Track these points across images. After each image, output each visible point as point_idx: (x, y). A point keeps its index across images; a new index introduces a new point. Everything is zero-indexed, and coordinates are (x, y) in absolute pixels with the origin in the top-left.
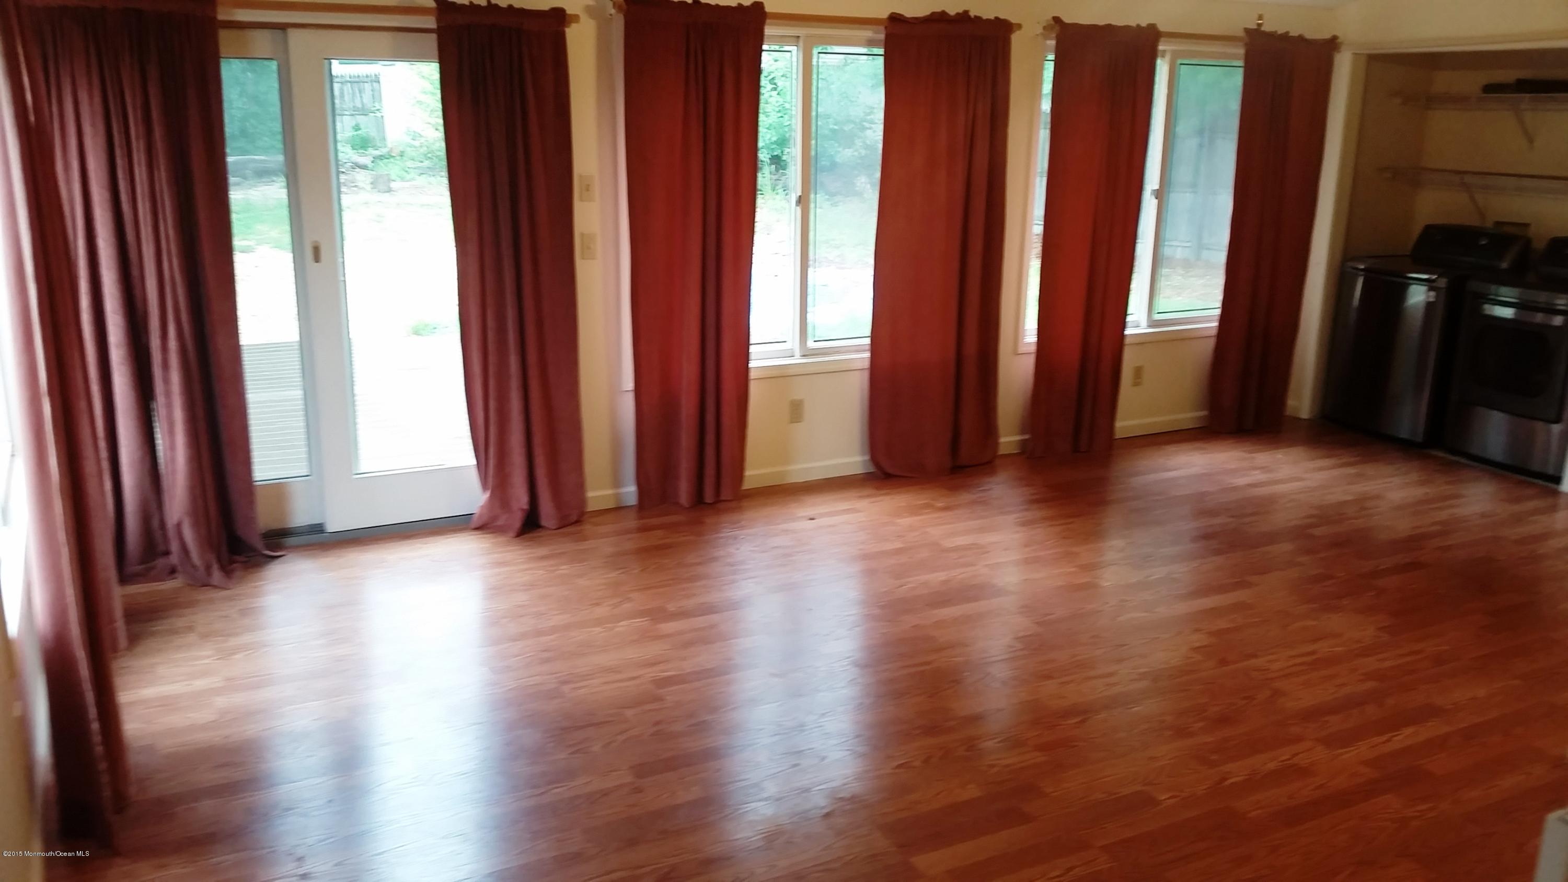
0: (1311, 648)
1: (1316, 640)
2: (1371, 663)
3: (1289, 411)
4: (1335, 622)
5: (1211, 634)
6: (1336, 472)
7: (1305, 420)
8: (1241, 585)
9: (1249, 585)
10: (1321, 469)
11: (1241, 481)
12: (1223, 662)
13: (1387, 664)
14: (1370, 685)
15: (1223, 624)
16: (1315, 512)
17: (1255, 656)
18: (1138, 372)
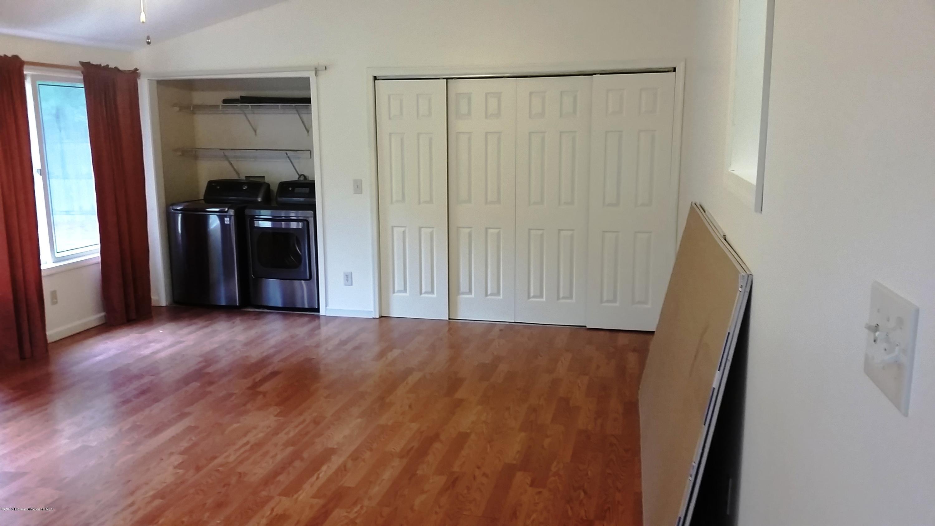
0: (245, 440)
1: (245, 435)
2: (283, 437)
3: (154, 303)
4: (248, 420)
5: (182, 453)
6: (200, 333)
7: (164, 307)
8: (183, 416)
9: (189, 414)
10: (190, 333)
11: (146, 352)
12: (198, 469)
13: (292, 434)
14: (290, 449)
15: (185, 444)
16: (201, 359)
17: (215, 458)
18: (54, 294)
